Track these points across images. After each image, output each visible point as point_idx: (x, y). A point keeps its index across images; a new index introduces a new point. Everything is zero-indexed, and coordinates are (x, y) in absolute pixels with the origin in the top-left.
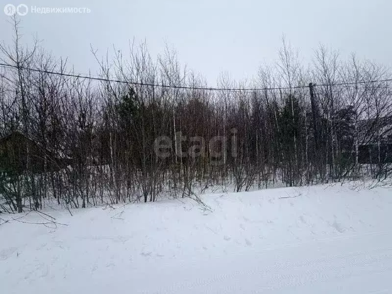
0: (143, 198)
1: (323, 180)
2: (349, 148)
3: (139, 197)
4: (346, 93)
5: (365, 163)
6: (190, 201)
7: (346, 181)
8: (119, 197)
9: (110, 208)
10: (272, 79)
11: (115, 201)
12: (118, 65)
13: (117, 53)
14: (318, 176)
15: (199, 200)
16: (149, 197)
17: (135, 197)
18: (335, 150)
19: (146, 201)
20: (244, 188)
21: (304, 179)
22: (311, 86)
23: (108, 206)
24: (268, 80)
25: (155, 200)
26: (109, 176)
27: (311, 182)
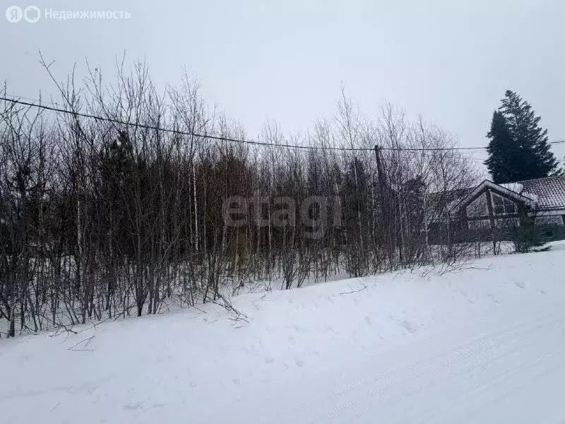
0: (135, 310)
1: (392, 267)
2: (419, 227)
3: (127, 309)
4: (413, 160)
5: (435, 244)
6: (214, 309)
7: (416, 267)
8: (88, 312)
9: (67, 332)
10: (331, 136)
11: (81, 319)
12: (95, 92)
13: (93, 74)
14: (387, 261)
15: (229, 307)
16: (145, 307)
17: (121, 310)
18: (404, 229)
19: (140, 314)
20: (295, 282)
21: (371, 267)
22: (377, 149)
23: (62, 329)
24: (327, 137)
25: (157, 312)
26: (73, 276)
27: (378, 271)
